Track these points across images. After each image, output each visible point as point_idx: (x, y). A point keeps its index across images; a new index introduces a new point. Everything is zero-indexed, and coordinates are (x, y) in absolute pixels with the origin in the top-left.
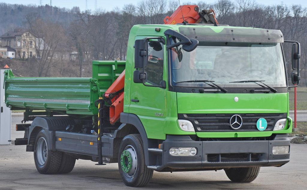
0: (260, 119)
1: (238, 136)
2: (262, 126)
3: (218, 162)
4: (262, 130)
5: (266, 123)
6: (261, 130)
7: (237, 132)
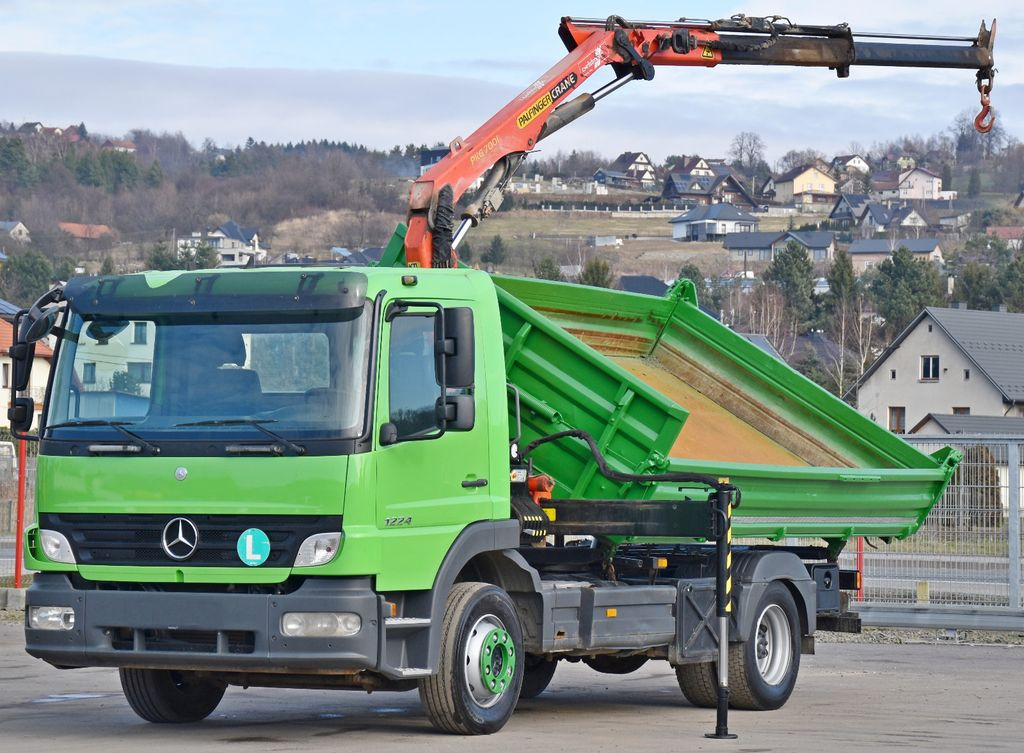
0: (249, 530)
1: (186, 581)
2: (254, 553)
3: (130, 652)
4: (255, 564)
5: (266, 544)
6: (251, 564)
7: (181, 568)
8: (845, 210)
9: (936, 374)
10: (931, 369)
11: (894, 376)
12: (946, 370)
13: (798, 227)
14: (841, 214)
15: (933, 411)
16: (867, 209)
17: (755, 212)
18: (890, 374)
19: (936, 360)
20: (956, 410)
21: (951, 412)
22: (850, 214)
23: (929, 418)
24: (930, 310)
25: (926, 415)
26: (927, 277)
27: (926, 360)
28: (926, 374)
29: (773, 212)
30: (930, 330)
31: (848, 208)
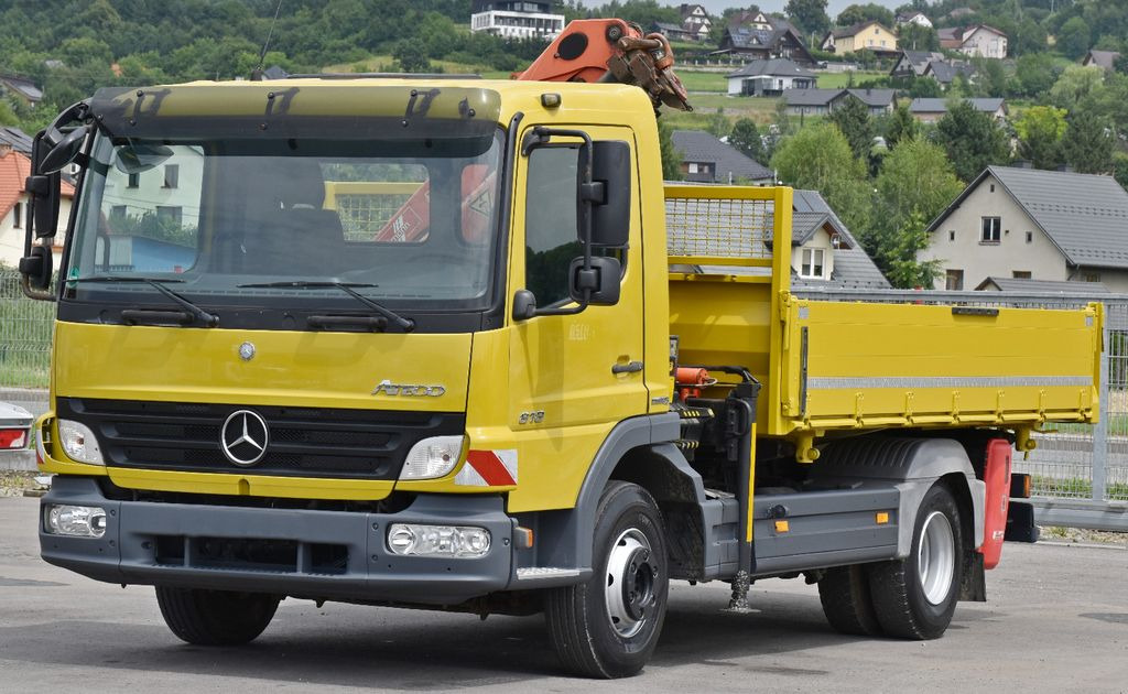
8: (906, 68)
9: (997, 236)
10: (992, 231)
11: (952, 238)
12: (1007, 232)
13: (857, 84)
14: (902, 72)
15: (992, 275)
16: (929, 67)
17: (814, 68)
18: (948, 236)
19: (997, 222)
20: (1017, 274)
21: (1011, 276)
22: (911, 72)
23: (988, 282)
24: (993, 169)
25: (985, 278)
26: (990, 139)
27: (987, 221)
28: (986, 235)
29: (833, 68)
30: (992, 190)
31: (909, 66)
